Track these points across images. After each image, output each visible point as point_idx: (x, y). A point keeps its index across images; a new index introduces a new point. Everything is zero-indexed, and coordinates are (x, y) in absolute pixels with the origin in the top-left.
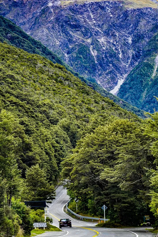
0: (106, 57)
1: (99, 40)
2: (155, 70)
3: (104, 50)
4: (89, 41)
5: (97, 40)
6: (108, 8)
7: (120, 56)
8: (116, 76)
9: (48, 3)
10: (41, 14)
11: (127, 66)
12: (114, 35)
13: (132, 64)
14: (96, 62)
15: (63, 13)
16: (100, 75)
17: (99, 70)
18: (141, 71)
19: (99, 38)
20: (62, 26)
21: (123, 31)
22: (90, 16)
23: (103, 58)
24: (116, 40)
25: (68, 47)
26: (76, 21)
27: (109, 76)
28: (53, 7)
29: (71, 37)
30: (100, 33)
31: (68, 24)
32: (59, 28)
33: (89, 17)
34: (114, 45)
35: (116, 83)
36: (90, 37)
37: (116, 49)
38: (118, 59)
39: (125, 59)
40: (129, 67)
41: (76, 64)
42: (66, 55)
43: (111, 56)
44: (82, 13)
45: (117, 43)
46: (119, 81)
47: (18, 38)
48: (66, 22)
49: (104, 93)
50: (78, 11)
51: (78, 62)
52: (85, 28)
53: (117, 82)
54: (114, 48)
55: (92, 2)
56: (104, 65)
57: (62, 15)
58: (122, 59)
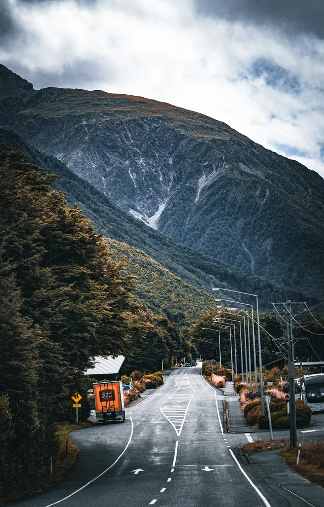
0: (146, 180)
1: (137, 161)
2: (199, 194)
3: (143, 173)
4: (127, 163)
5: (135, 162)
6: (146, 126)
7: (161, 179)
8: (157, 201)
9: (82, 121)
10: (75, 134)
11: (168, 189)
12: (154, 157)
13: (173, 188)
14: (135, 186)
15: (98, 132)
16: (140, 200)
17: (138, 194)
18: (183, 195)
19: (137, 159)
20: (98, 147)
21: (163, 151)
22: (128, 135)
23: (142, 181)
24: (156, 162)
25: (105, 170)
26: (112, 141)
27: (150, 201)
28: (87, 125)
29: (109, 159)
30: (139, 153)
31: (105, 145)
32: (94, 150)
33: (127, 137)
34: (154, 167)
35: (157, 209)
36: (128, 158)
37: (156, 171)
38: (159, 182)
39: (167, 181)
40: (171, 190)
41: (114, 189)
42: (103, 178)
43: (151, 179)
44: (118, 133)
45: (156, 164)
46: (160, 205)
47: (69, 182)
48: (102, 142)
49: (151, 231)
50: (115, 130)
51: (116, 187)
52: (123, 149)
53: (158, 207)
54: (154, 170)
55: (129, 120)
56: (144, 189)
57: (98, 135)
58: (162, 182)
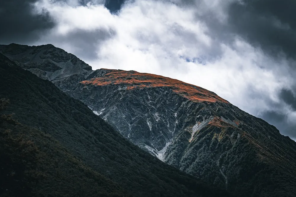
0: (158, 126)
1: (153, 114)
2: (192, 136)
3: (156, 121)
4: (146, 115)
6: (161, 92)
7: (168, 126)
8: (165, 140)
9: (118, 88)
10: (113, 96)
11: (173, 133)
12: (164, 111)
13: (176, 132)
14: (151, 130)
15: (128, 95)
16: (153, 139)
17: (152, 136)
18: (182, 137)
19: (153, 113)
20: (127, 104)
21: (171, 108)
22: (148, 98)
23: (155, 127)
24: (165, 115)
25: (131, 119)
26: (138, 101)
27: (160, 140)
28: (121, 91)
29: (134, 112)
30: (155, 109)
31: (132, 103)
32: (125, 106)
33: (147, 98)
34: (164, 118)
35: (164, 145)
36: (147, 112)
37: (165, 121)
38: (166, 128)
39: (172, 128)
40: (174, 133)
41: (136, 131)
42: (129, 124)
43: (161, 126)
44: (142, 96)
45: (166, 116)
46: (167, 143)
47: (79, 113)
48: (130, 101)
49: (143, 152)
50: (139, 94)
51: (137, 130)
52: (144, 106)
53: (166, 144)
54: (164, 120)
55: (149, 88)
56: (156, 132)
57: (127, 97)
58: (169, 128)
